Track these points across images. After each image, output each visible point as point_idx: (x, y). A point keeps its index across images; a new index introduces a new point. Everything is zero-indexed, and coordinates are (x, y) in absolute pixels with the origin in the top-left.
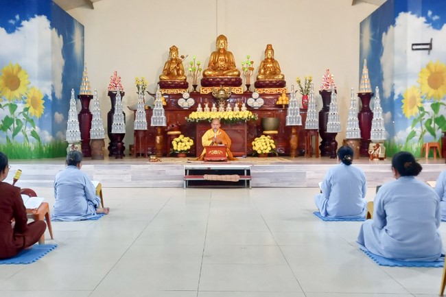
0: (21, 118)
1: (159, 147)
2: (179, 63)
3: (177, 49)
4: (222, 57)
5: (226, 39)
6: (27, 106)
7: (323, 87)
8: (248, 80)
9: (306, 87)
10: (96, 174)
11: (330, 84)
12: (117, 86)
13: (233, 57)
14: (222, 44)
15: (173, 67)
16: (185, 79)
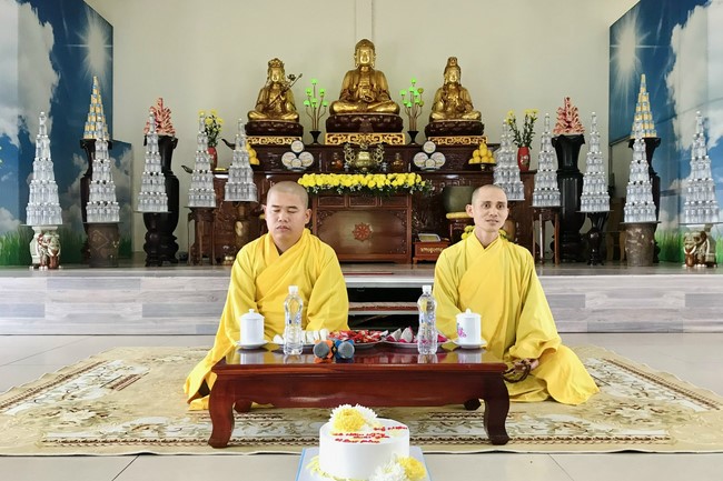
1: (241, 243)
2: (284, 91)
3: (282, 66)
4: (365, 81)
5: (372, 47)
7: (559, 130)
8: (413, 124)
9: (526, 131)
10: (53, 301)
11: (572, 125)
12: (163, 126)
13: (385, 81)
14: (365, 56)
15: (273, 97)
16: (297, 120)
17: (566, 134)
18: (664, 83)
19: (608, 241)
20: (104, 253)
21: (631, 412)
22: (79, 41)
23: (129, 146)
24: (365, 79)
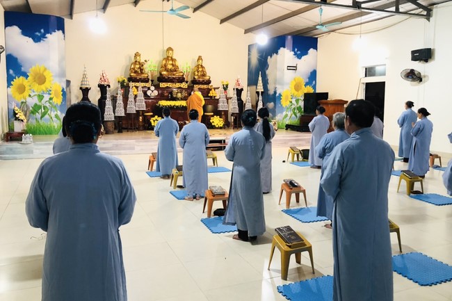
0: (47, 105)
1: (141, 124)
3: (140, 55)
4: (170, 62)
5: (173, 50)
6: (52, 96)
8: (187, 79)
11: (240, 85)
13: (177, 63)
14: (170, 54)
15: (137, 67)
16: (147, 76)
17: (238, 88)
18: (265, 73)
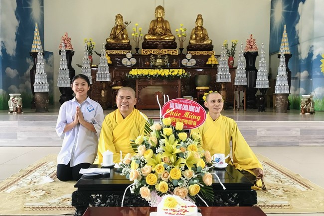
2: (123, 29)
3: (122, 17)
4: (160, 25)
5: (163, 9)
7: (247, 49)
8: (181, 45)
9: (232, 50)
10: (21, 131)
11: (253, 47)
12: (68, 45)
13: (169, 25)
14: (160, 13)
15: (118, 32)
16: (129, 42)
17: (250, 51)
18: (294, 28)
19: (268, 99)
20: (42, 106)
21: (275, 191)
22: (28, 5)
23: (52, 53)
24: (160, 24)
